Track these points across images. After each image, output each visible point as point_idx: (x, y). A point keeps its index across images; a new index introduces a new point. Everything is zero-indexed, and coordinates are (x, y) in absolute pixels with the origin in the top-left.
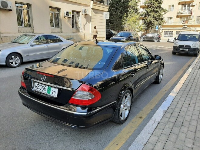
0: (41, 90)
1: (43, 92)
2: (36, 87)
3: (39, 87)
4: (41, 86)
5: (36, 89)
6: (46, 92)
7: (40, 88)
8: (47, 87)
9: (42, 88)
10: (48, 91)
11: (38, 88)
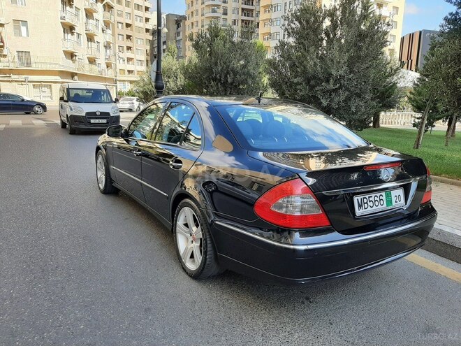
0: (375, 207)
1: (380, 208)
2: (360, 206)
3: (367, 203)
4: (372, 199)
5: (361, 210)
6: (385, 205)
7: (371, 204)
8: (383, 194)
9: (375, 201)
10: (387, 201)
11: (366, 205)
